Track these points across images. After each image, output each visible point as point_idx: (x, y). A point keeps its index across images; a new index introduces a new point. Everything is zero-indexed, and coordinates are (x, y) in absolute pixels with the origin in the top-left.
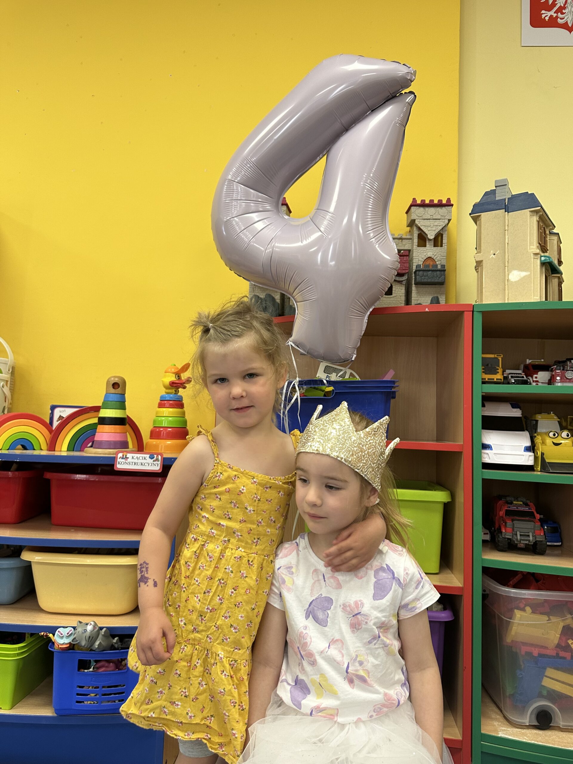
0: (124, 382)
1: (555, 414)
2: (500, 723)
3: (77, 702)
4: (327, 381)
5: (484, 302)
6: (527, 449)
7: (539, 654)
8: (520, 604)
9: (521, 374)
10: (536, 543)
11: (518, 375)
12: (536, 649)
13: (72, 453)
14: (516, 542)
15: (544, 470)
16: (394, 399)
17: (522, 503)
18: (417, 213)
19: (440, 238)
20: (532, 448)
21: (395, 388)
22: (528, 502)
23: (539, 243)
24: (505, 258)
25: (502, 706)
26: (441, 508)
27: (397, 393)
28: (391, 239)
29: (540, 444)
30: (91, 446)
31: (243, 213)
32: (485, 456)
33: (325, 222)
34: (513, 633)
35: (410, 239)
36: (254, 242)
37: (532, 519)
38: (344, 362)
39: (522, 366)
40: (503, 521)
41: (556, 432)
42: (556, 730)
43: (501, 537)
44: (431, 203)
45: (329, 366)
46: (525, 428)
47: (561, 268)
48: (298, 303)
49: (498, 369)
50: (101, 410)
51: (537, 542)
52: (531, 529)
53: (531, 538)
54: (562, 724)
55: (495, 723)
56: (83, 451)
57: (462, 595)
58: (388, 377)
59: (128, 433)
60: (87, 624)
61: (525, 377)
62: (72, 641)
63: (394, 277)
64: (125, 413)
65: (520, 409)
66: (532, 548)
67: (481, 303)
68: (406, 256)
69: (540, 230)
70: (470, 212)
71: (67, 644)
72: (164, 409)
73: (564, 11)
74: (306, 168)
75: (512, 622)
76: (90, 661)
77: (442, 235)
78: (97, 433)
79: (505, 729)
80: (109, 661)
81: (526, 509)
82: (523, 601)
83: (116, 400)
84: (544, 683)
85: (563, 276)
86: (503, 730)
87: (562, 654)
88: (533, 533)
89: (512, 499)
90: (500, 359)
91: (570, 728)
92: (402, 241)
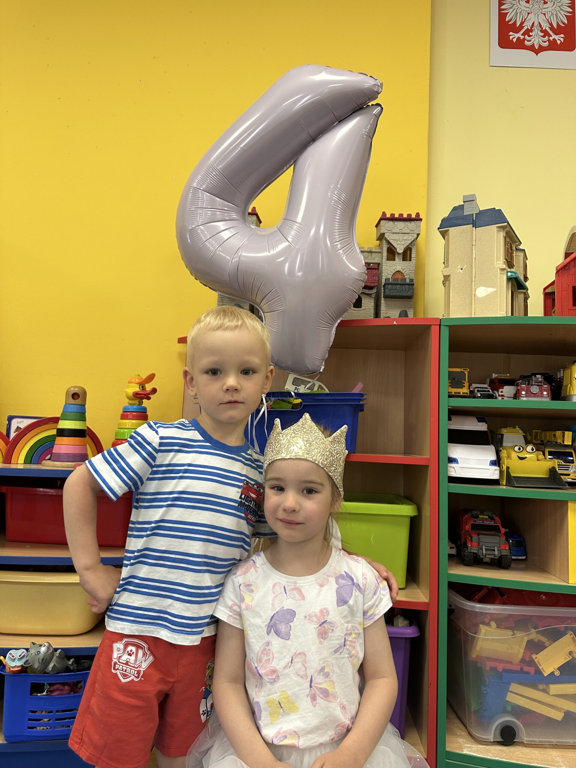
0: (85, 393)
1: (520, 429)
2: (465, 740)
3: (29, 728)
4: (295, 393)
5: (451, 316)
6: (493, 463)
7: (503, 669)
8: (486, 619)
9: (487, 388)
10: (501, 558)
11: (484, 389)
12: (501, 664)
13: (28, 466)
14: (481, 557)
15: (509, 484)
16: (362, 412)
17: (487, 517)
18: (386, 227)
19: (409, 252)
20: (497, 462)
21: (363, 401)
22: (494, 516)
23: (506, 259)
24: (472, 273)
25: (468, 723)
26: (407, 522)
27: (365, 406)
28: (358, 251)
29: (505, 458)
30: (49, 459)
31: (208, 222)
32: (451, 469)
33: (293, 233)
34: (478, 648)
35: (380, 252)
36: (220, 251)
37: (497, 533)
38: (312, 374)
39: (488, 381)
40: (469, 535)
41: (521, 446)
42: (519, 745)
43: (466, 551)
44: (400, 218)
45: (298, 378)
46: (491, 442)
47: (527, 284)
48: (265, 314)
49: (464, 383)
50: (60, 421)
51: (502, 556)
52: (497, 543)
53: (496, 553)
54: (525, 739)
55: (460, 740)
56: (41, 464)
57: (428, 611)
58: (357, 390)
59: (88, 446)
60: (41, 646)
61: (491, 391)
62: (24, 664)
63: (361, 288)
64: (85, 424)
65: (486, 423)
66: (496, 562)
67: (448, 317)
68: (375, 269)
69: (507, 246)
70: (439, 227)
71: (18, 667)
72: (127, 421)
73: (531, 34)
74: (273, 177)
75: (477, 637)
76: (44, 684)
77: (411, 249)
78: (55, 445)
79: (470, 746)
80: (63, 684)
81: (492, 523)
82: (488, 616)
83: (75, 411)
84: (507, 699)
85: (529, 291)
86: (469, 747)
87: (526, 669)
88: (499, 547)
89: (478, 513)
90: (466, 373)
91: (533, 743)
92: (371, 255)
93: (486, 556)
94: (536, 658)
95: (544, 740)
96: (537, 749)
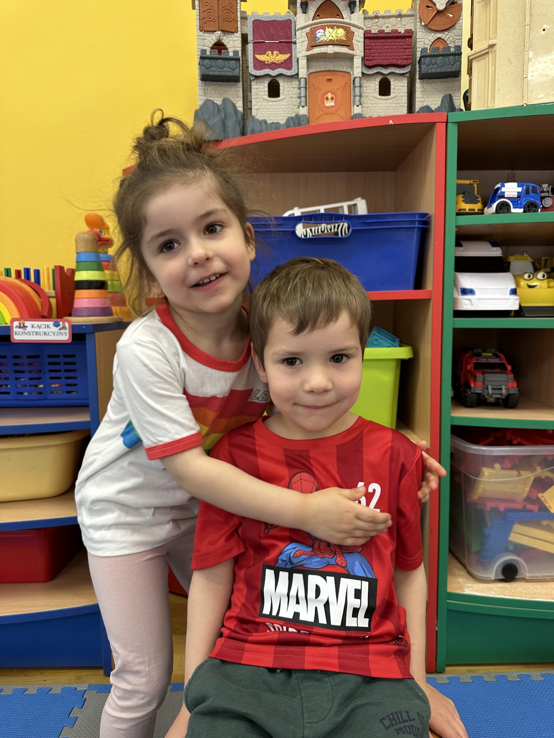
1: (528, 255)
2: (465, 580)
6: (512, 292)
7: (505, 508)
8: (489, 462)
12: (502, 504)
17: (491, 354)
25: (466, 563)
32: (462, 302)
34: (480, 490)
37: (504, 371)
40: (471, 374)
41: (531, 273)
42: (521, 581)
43: (469, 392)
51: (509, 395)
52: (504, 381)
53: (504, 391)
54: (528, 575)
55: (459, 580)
66: (503, 401)
75: (479, 480)
81: (497, 361)
82: (492, 458)
84: (509, 539)
86: (469, 587)
87: (529, 507)
88: (506, 386)
89: (480, 350)
90: (476, 186)
91: (535, 578)
92: (401, 19)
93: (491, 396)
94: (543, 497)
95: (546, 574)
96: (539, 583)
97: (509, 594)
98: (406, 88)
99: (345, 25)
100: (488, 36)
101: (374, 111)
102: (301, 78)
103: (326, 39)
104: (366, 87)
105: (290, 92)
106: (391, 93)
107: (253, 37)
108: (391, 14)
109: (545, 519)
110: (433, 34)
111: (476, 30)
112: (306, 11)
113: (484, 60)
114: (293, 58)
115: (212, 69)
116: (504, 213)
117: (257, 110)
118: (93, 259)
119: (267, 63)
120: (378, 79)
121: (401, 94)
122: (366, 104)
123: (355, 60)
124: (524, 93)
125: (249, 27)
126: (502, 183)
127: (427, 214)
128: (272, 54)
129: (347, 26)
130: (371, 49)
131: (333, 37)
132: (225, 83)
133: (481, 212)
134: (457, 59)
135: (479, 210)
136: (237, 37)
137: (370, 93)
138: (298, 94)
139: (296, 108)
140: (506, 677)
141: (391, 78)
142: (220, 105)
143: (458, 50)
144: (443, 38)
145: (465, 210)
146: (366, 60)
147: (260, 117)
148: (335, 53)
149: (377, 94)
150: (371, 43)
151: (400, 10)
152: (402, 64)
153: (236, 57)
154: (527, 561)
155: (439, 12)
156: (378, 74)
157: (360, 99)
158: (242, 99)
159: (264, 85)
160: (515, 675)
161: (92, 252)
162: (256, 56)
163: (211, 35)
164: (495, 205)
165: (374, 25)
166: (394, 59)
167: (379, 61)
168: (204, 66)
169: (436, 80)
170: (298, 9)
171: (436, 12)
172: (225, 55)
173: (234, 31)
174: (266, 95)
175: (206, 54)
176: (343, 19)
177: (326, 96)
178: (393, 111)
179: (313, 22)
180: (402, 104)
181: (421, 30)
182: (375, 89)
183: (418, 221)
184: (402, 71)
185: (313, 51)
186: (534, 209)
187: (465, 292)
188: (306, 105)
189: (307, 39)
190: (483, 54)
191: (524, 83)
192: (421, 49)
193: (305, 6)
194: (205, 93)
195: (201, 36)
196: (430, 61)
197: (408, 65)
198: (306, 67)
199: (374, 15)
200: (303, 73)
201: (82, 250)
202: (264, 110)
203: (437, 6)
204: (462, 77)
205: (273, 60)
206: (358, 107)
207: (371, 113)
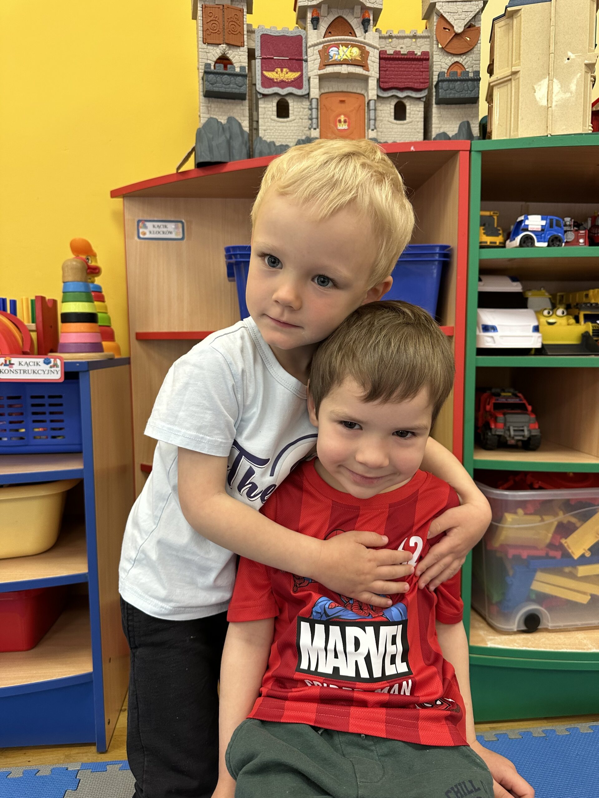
1: (546, 291)
2: (485, 632)
7: (528, 556)
8: (511, 507)
10: (529, 439)
12: (525, 551)
14: (508, 439)
17: (510, 394)
25: (487, 615)
32: (489, 339)
34: (502, 537)
37: (525, 411)
40: (493, 416)
41: (550, 310)
42: (544, 632)
43: (490, 434)
51: (532, 437)
53: (526, 433)
54: (550, 625)
65: (521, 283)
66: (525, 443)
75: (501, 526)
79: (493, 637)
81: (517, 401)
84: (532, 588)
86: (491, 640)
87: (552, 553)
88: (528, 427)
89: (498, 390)
90: (495, 217)
91: (558, 628)
92: (416, 41)
93: (513, 438)
94: (566, 542)
95: (568, 624)
96: (562, 633)
97: (533, 646)
98: (423, 113)
99: (359, 44)
100: (510, 63)
101: (389, 136)
102: (312, 99)
103: (339, 58)
104: (381, 111)
105: (301, 113)
106: (407, 118)
107: (261, 52)
108: (406, 35)
109: (567, 565)
110: (450, 58)
111: (497, 55)
112: (317, 26)
113: (506, 87)
114: (304, 76)
115: (217, 85)
116: (528, 246)
117: (265, 130)
118: (83, 289)
119: (275, 80)
120: (393, 102)
121: (418, 119)
122: (381, 128)
123: (370, 81)
124: (549, 124)
125: (256, 41)
126: (526, 215)
127: (449, 247)
128: (282, 71)
129: (362, 45)
130: (387, 70)
131: (347, 56)
132: (230, 101)
133: (503, 245)
134: (476, 85)
135: (500, 243)
136: (243, 51)
137: (385, 117)
138: (309, 115)
139: (307, 131)
140: (531, 733)
141: (407, 102)
142: (224, 124)
143: (476, 76)
144: (460, 62)
145: (486, 242)
146: (382, 82)
147: (268, 138)
148: (349, 73)
149: (392, 119)
150: (386, 64)
151: (415, 31)
152: (419, 88)
153: (244, 73)
154: (550, 609)
155: (457, 35)
156: (393, 98)
157: (375, 123)
158: (248, 118)
159: (272, 104)
160: (540, 730)
161: (82, 282)
162: (264, 72)
163: (215, 48)
164: (518, 239)
165: (388, 45)
166: (411, 82)
167: (395, 83)
168: (208, 82)
169: (453, 106)
170: (308, 24)
171: (454, 34)
172: (232, 70)
173: (239, 44)
174: (274, 115)
175: (210, 68)
176: (356, 37)
177: (339, 118)
178: (408, 136)
179: (326, 39)
180: (418, 130)
181: (437, 53)
182: (390, 113)
183: (440, 254)
184: (418, 95)
185: (326, 70)
186: (558, 243)
187: (486, 328)
188: (318, 127)
189: (319, 57)
190: (506, 81)
191: (549, 113)
192: (438, 73)
193: (316, 22)
194: (208, 110)
195: (204, 49)
196: (448, 85)
197: (425, 89)
198: (318, 87)
199: (388, 35)
200: (315, 93)
201: (70, 279)
202: (272, 131)
203: (455, 28)
204: (480, 103)
205: (282, 78)
206: (373, 132)
207: (386, 139)
